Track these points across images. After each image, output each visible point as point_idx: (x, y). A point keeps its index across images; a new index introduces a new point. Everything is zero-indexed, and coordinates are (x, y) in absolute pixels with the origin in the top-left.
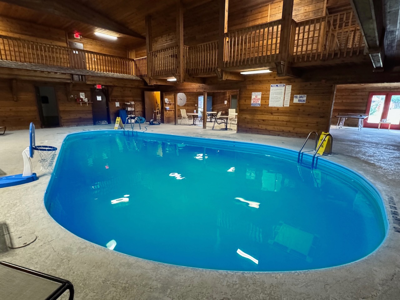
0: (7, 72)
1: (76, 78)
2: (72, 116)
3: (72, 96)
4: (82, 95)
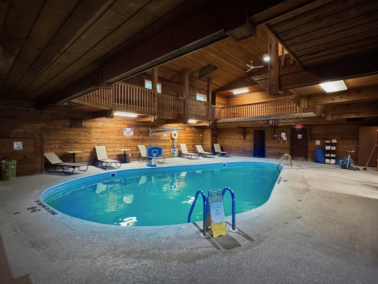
1: (271, 122)
2: (274, 151)
3: (276, 136)
4: (283, 135)
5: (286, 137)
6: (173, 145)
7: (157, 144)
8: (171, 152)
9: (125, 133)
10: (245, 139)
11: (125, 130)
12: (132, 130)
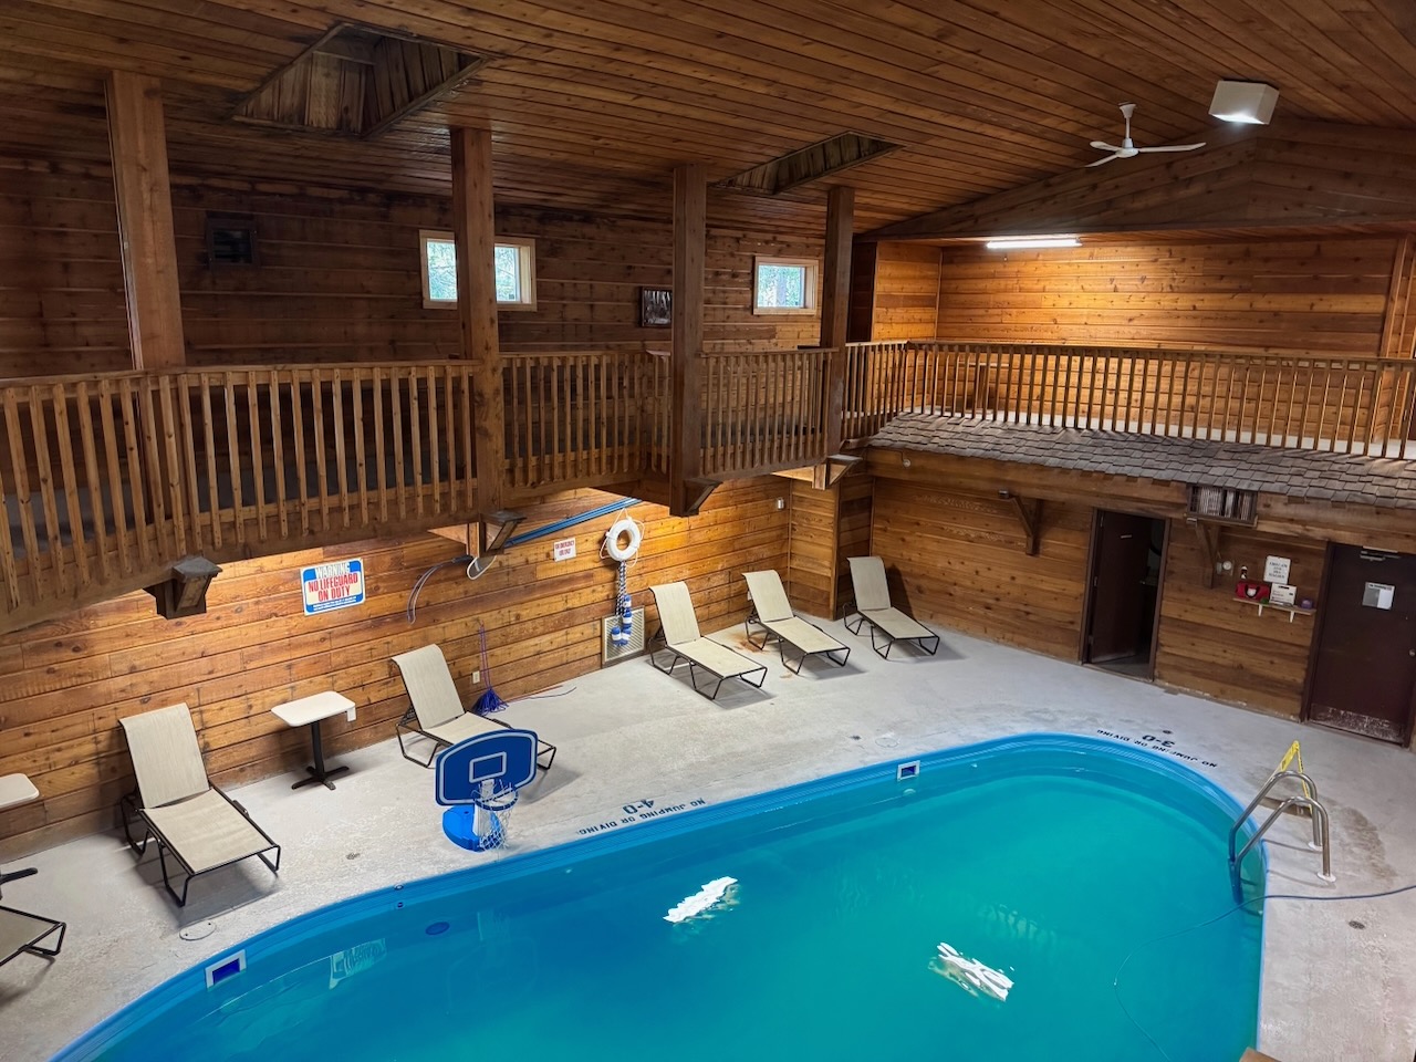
1: (1209, 502)
2: (1206, 651)
3: (1228, 566)
4: (1277, 569)
5: (1293, 589)
6: (616, 597)
7: (515, 610)
8: (601, 636)
9: (311, 598)
10: (1035, 550)
11: (310, 575)
12: (354, 567)
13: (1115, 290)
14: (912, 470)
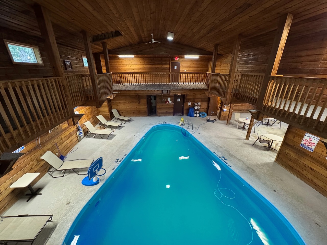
0: (134, 92)
1: (164, 92)
2: (163, 111)
3: (164, 100)
4: (169, 99)
8: (77, 136)
13: (137, 64)
14: (121, 94)
